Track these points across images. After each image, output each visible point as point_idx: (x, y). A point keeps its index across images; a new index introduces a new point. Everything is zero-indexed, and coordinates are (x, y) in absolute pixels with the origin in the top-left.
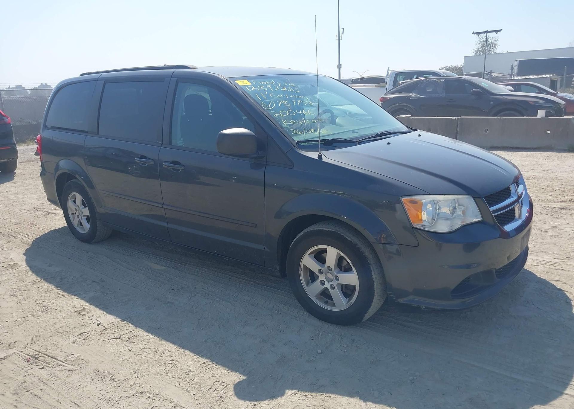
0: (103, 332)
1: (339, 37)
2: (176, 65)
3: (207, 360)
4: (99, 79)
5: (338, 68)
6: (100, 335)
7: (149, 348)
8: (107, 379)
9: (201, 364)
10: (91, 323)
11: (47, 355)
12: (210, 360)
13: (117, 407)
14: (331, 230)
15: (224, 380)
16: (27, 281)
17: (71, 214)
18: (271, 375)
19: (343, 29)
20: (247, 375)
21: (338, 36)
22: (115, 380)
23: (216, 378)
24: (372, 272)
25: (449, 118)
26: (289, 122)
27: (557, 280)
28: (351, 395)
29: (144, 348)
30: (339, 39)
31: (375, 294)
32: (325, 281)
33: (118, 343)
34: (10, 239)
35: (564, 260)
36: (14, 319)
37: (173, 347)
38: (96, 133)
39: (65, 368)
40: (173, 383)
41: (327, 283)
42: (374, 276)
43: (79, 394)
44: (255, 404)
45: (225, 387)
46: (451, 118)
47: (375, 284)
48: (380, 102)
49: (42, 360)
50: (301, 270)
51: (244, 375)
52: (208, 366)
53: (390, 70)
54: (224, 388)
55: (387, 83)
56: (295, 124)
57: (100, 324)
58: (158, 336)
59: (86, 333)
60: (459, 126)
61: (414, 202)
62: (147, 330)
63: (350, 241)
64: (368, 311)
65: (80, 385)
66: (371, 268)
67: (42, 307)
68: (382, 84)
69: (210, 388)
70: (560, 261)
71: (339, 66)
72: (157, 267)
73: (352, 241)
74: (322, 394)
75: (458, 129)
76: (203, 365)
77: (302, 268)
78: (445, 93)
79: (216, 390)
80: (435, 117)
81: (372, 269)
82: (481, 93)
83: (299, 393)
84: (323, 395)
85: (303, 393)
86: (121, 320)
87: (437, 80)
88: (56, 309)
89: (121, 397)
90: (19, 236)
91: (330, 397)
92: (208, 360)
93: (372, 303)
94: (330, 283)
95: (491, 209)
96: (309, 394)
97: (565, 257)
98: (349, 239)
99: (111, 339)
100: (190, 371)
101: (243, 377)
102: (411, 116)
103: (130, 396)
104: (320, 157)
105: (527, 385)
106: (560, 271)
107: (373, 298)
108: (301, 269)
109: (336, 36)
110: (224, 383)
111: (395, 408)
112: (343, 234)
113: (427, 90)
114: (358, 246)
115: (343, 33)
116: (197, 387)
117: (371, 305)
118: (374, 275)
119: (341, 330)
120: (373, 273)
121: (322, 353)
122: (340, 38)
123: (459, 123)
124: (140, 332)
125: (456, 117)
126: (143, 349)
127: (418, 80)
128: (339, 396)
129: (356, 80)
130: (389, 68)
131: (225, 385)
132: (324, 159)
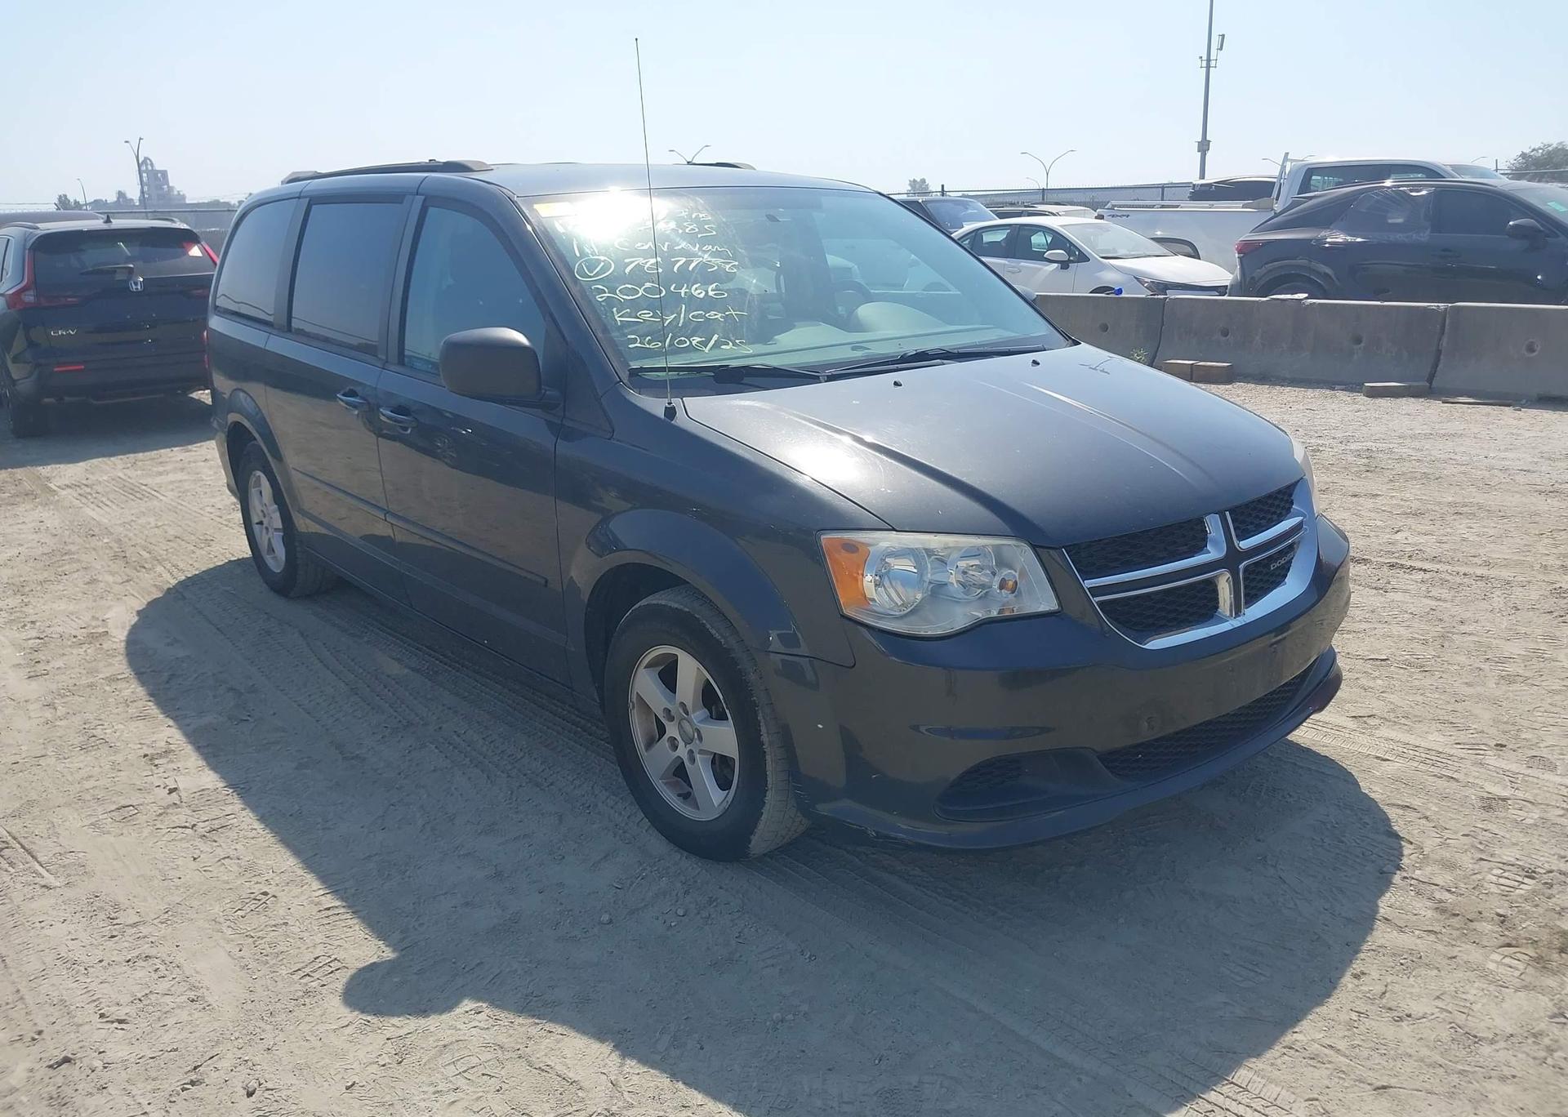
0: (170, 811)
1: (1209, 60)
2: (445, 161)
3: (338, 903)
4: (302, 195)
5: (1199, 151)
6: (161, 814)
7: (239, 859)
8: (102, 916)
9: (320, 911)
10: (159, 786)
11: (23, 847)
12: (344, 904)
13: (77, 981)
14: (682, 607)
15: (341, 955)
16: (101, 676)
17: (257, 523)
18: (454, 960)
19: (1223, 36)
20: (402, 950)
21: (1205, 58)
22: (115, 922)
23: (329, 947)
24: (760, 726)
25: (1418, 307)
26: (634, 315)
27: (1408, 807)
28: (600, 1035)
29: (228, 857)
30: (1208, 67)
31: (770, 786)
32: (679, 738)
33: (182, 839)
34: (133, 574)
35: (1482, 752)
36: (17, 758)
37: (287, 862)
38: (286, 330)
39: (38, 880)
40: (228, 947)
41: (681, 744)
42: (765, 738)
43: (25, 940)
44: (369, 1022)
45: (332, 972)
46: (1424, 307)
47: (768, 758)
48: (1237, 255)
49: (5, 857)
50: (631, 707)
51: (394, 951)
52: (331, 918)
53: (1292, 161)
54: (329, 973)
55: (1277, 199)
56: (647, 322)
57: (175, 789)
58: (276, 833)
59: (133, 806)
60: (1446, 330)
61: (851, 547)
62: (262, 817)
63: (718, 640)
64: (755, 827)
65: (40, 922)
66: (761, 715)
67: (86, 738)
68: (1264, 201)
69: (299, 970)
70: (1470, 751)
71: (1204, 146)
72: (395, 669)
73: (722, 640)
74: (537, 1021)
75: (1445, 340)
76: (323, 912)
77: (635, 702)
78: (1429, 230)
79: (309, 976)
80: (1378, 303)
81: (760, 717)
82: (1541, 231)
83: (487, 1011)
84: (538, 1024)
85: (497, 1012)
86: (225, 785)
87: (1408, 192)
88: (113, 745)
89: (100, 961)
90: (159, 569)
91: (551, 1032)
92: (340, 904)
93: (762, 808)
94: (689, 747)
95: (1088, 584)
96: (505, 1017)
97: (1490, 744)
98: (717, 636)
99: (173, 828)
100: (284, 923)
101: (389, 954)
102: (1307, 298)
103: (120, 962)
104: (671, 412)
105: (1080, 1080)
106: (1442, 783)
107: (765, 796)
108: (633, 702)
109: (1201, 57)
110: (339, 961)
111: (684, 1083)
112: (704, 622)
113: (1390, 221)
114: (733, 655)
115: (1221, 49)
116: (271, 963)
117: (762, 813)
118: (765, 735)
119: (704, 871)
120: (763, 729)
121: (610, 922)
122: (1213, 63)
123: (1447, 321)
124: (248, 820)
125: (1439, 304)
126: (225, 858)
127: (1358, 190)
128: (573, 1034)
129: (1203, 188)
130: (1287, 154)
131: (335, 965)
132: (680, 420)
